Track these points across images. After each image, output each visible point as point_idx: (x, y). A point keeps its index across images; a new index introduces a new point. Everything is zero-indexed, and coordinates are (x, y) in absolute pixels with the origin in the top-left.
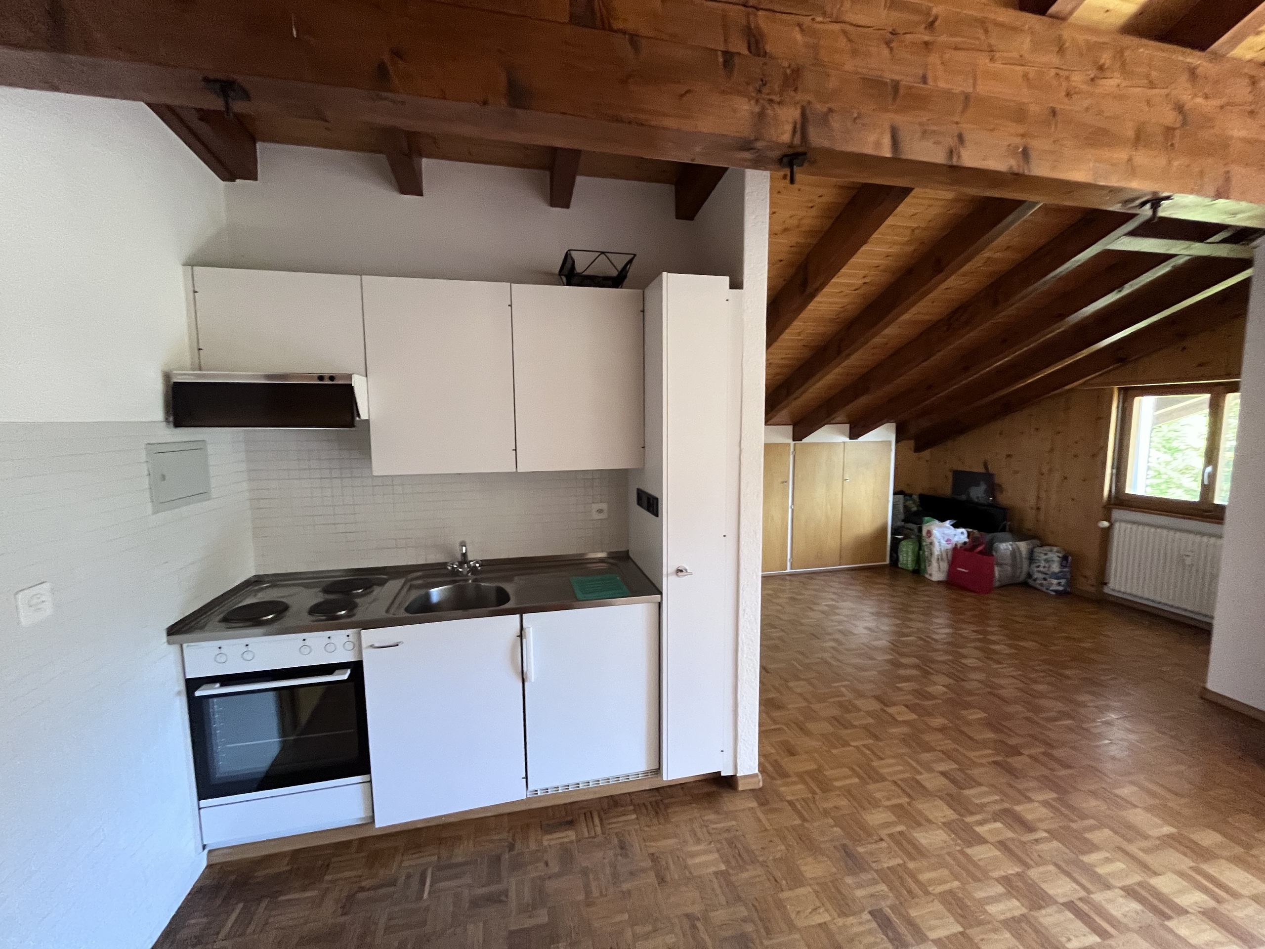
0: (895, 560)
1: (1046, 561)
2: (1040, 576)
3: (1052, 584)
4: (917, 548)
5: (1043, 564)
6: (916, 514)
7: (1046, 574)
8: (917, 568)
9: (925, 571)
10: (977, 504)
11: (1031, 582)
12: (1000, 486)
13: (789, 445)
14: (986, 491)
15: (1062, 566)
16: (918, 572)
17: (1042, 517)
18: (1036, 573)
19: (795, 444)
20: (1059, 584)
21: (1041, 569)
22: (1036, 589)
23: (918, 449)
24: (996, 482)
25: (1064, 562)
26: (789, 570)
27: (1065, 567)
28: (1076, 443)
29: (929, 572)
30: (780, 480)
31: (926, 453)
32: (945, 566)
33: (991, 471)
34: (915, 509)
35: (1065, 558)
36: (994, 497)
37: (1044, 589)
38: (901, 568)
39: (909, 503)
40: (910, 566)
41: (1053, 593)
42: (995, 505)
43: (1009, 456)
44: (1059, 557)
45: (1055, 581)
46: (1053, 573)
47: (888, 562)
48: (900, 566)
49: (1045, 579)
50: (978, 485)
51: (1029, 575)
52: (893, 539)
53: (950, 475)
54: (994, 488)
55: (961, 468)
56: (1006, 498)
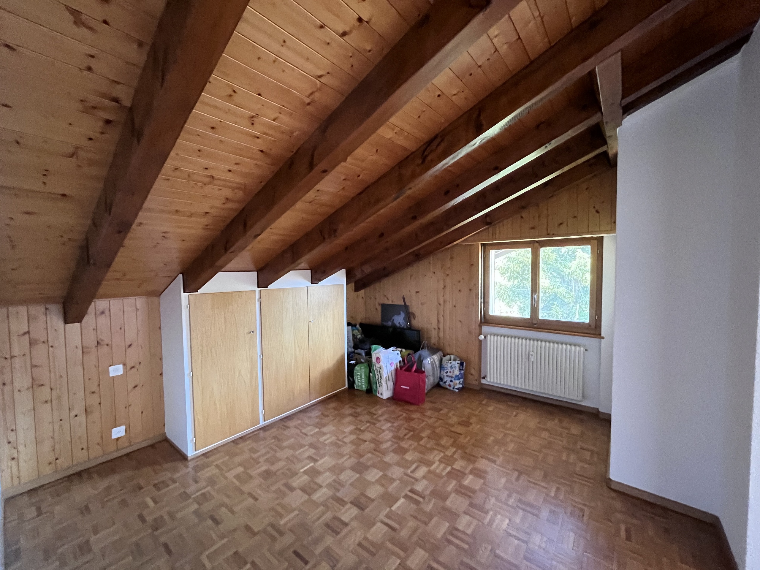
0: (351, 383)
1: (451, 367)
2: (449, 379)
3: (456, 384)
4: (368, 370)
5: (449, 370)
6: (362, 341)
7: (452, 377)
8: (369, 388)
9: (377, 390)
10: (400, 328)
11: (441, 383)
12: (413, 314)
13: (254, 292)
14: (404, 319)
15: (460, 370)
16: (370, 391)
17: (441, 335)
18: (446, 377)
19: (260, 291)
20: (460, 383)
21: (448, 374)
22: (445, 389)
23: (357, 289)
24: (410, 311)
25: (461, 367)
26: (262, 423)
27: (462, 370)
28: (459, 282)
29: (380, 392)
30: (247, 331)
31: (362, 292)
32: (391, 384)
33: (407, 304)
34: (359, 336)
35: (461, 364)
36: (410, 321)
37: (451, 388)
38: (357, 390)
39: (356, 332)
40: (364, 387)
41: (457, 391)
42: (410, 328)
43: (417, 292)
44: (458, 364)
45: (458, 382)
46: (456, 376)
47: (347, 386)
48: (355, 388)
49: (451, 381)
50: (399, 314)
51: (441, 379)
52: (349, 364)
53: (379, 308)
54: (409, 316)
55: (387, 302)
56: (417, 323)
